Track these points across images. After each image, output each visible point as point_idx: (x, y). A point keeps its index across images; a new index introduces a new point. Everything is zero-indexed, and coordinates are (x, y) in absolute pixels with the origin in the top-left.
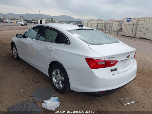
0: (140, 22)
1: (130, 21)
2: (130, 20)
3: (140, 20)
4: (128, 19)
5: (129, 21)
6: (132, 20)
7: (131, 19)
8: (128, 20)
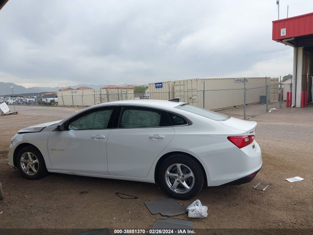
0: (177, 88)
1: (162, 87)
2: (161, 85)
3: (176, 84)
4: (156, 84)
5: (159, 87)
6: (164, 85)
7: (161, 83)
8: (158, 85)
